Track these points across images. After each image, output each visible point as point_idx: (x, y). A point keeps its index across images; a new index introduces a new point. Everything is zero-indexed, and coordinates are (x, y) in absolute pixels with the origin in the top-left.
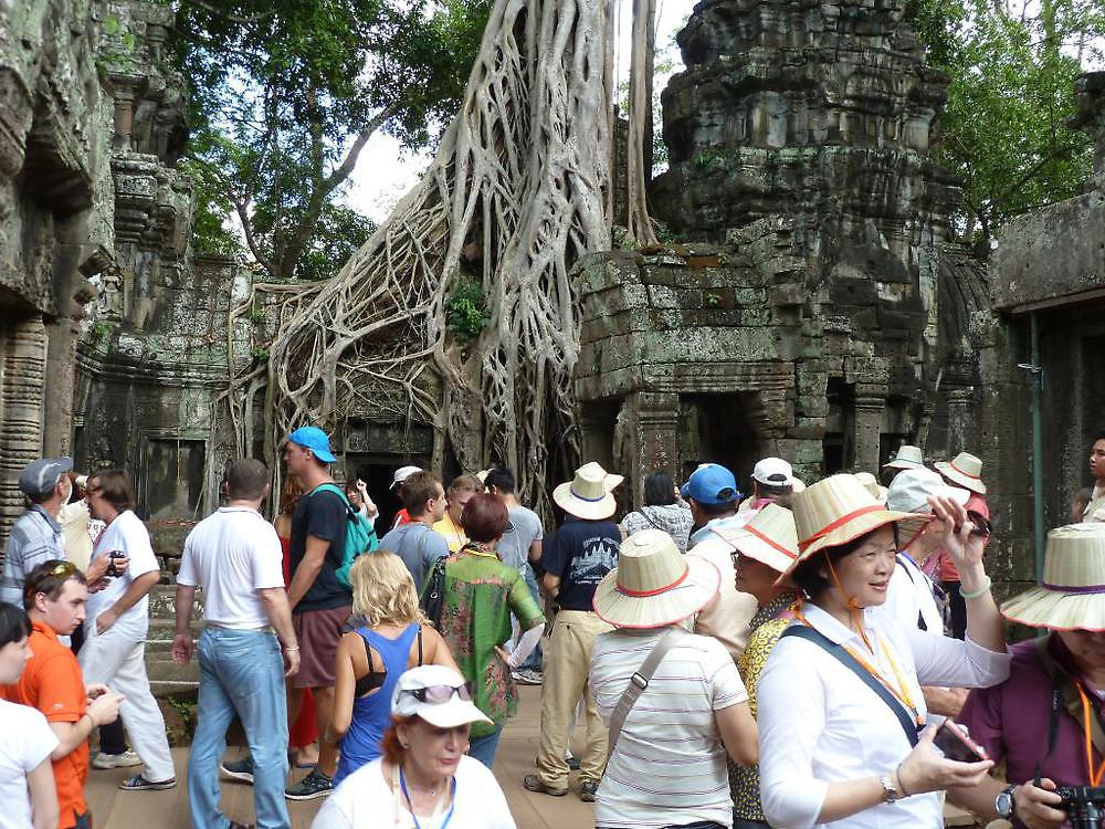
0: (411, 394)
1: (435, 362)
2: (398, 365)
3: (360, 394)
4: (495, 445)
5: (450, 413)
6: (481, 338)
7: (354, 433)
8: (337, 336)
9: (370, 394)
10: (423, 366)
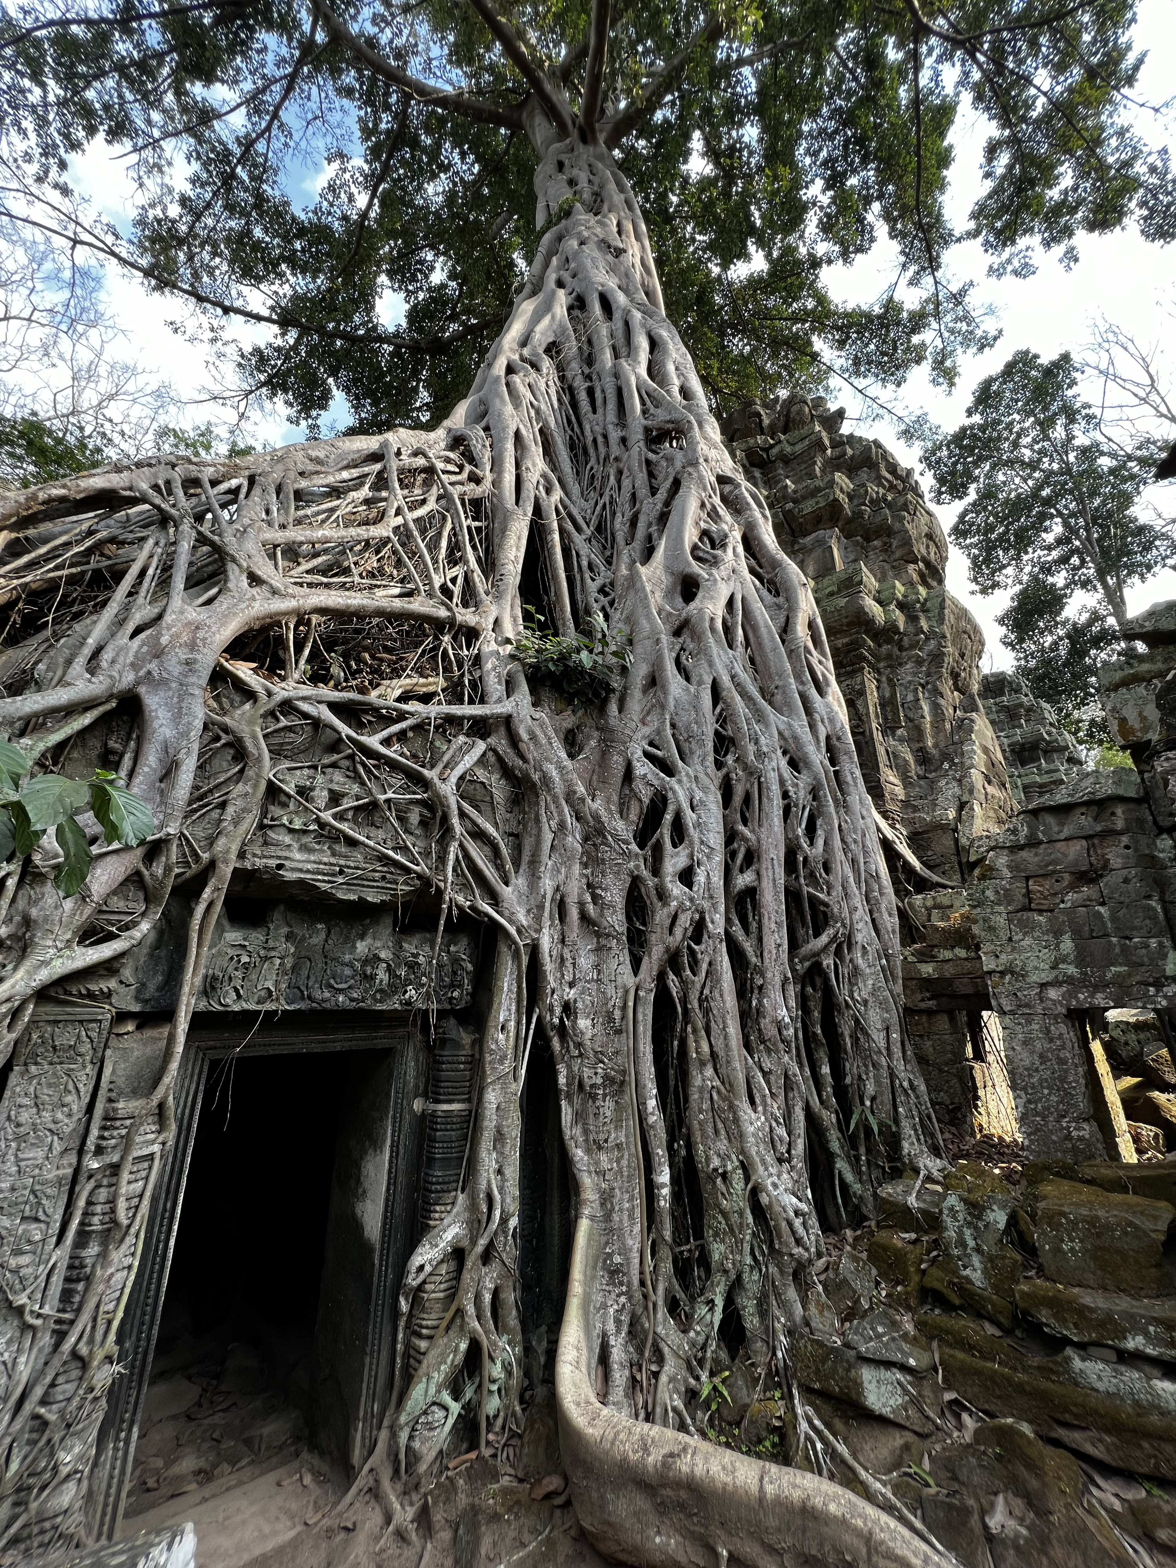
0: (455, 821)
1: (514, 740)
2: (420, 728)
3: (290, 789)
4: (672, 976)
5: (547, 885)
6: (613, 708)
7: (233, 936)
8: (232, 568)
9: (321, 796)
10: (481, 746)
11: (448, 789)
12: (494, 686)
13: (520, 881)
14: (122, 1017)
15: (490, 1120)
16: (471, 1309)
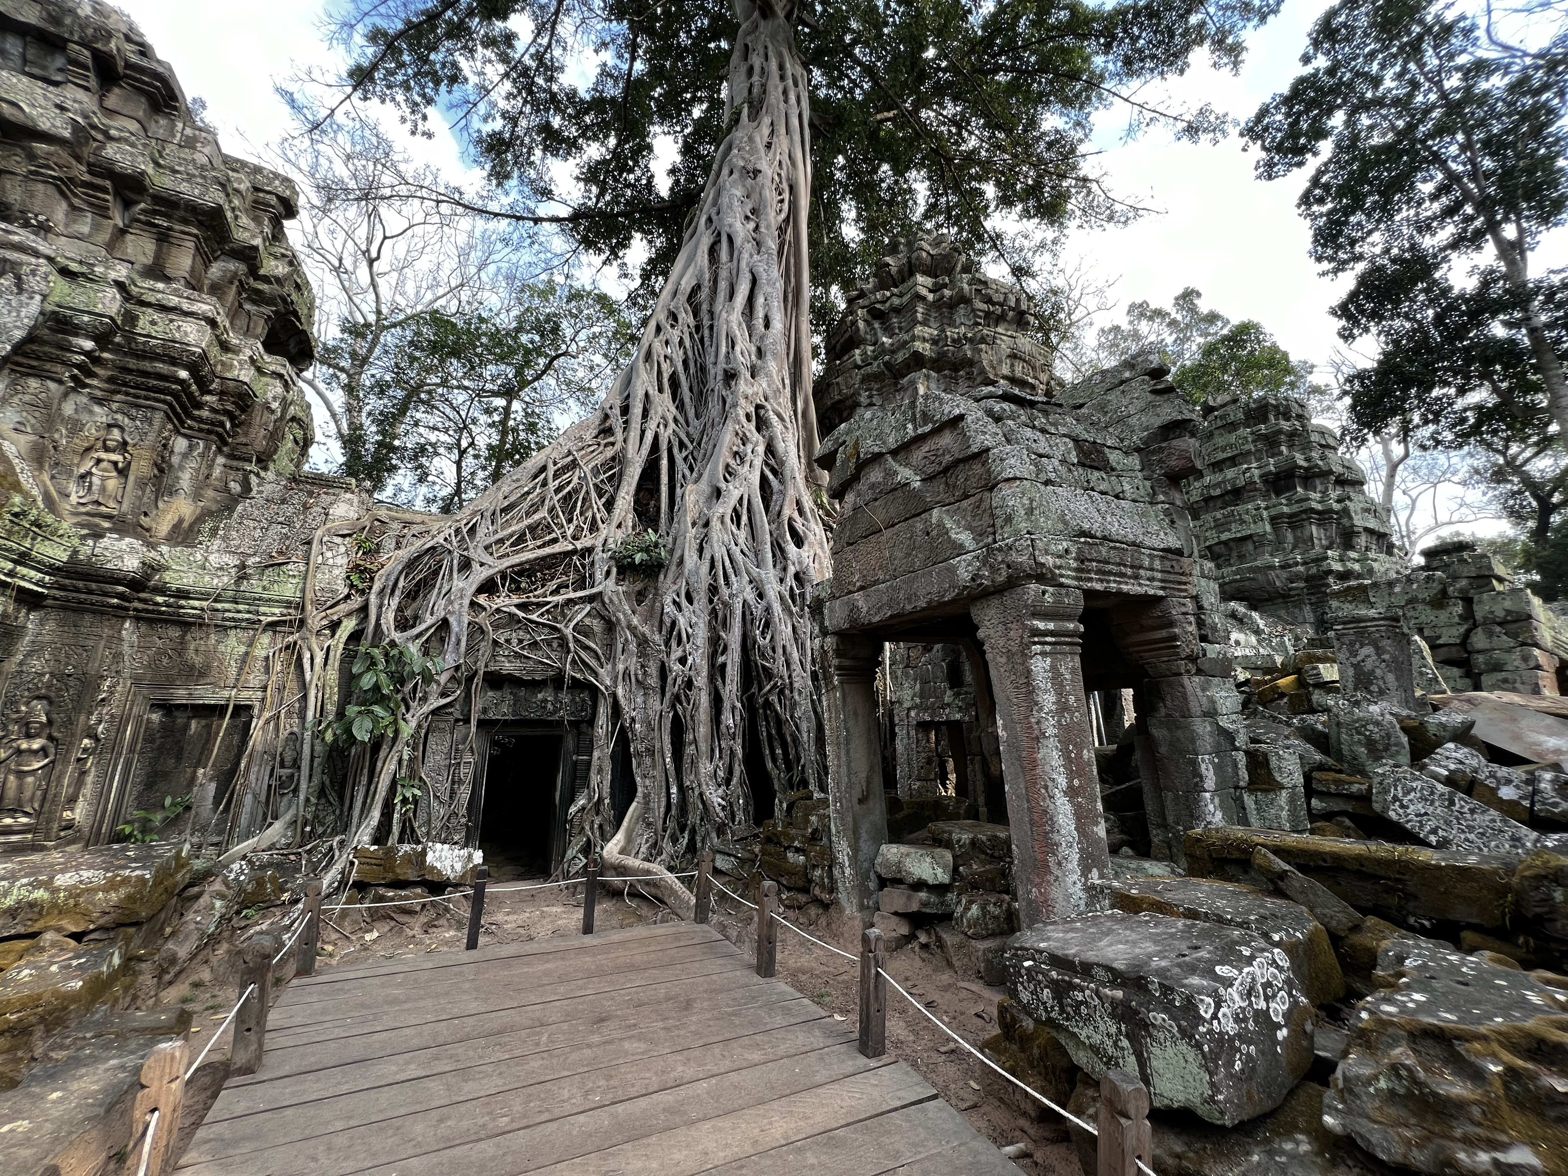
0: (571, 645)
1: (603, 603)
2: (556, 606)
3: (502, 641)
4: (678, 706)
5: (621, 667)
6: (662, 576)
7: (490, 694)
8: (474, 564)
9: (515, 642)
10: (588, 608)
11: (568, 631)
12: (599, 576)
13: (609, 667)
14: (457, 720)
15: (595, 762)
16: (587, 828)
